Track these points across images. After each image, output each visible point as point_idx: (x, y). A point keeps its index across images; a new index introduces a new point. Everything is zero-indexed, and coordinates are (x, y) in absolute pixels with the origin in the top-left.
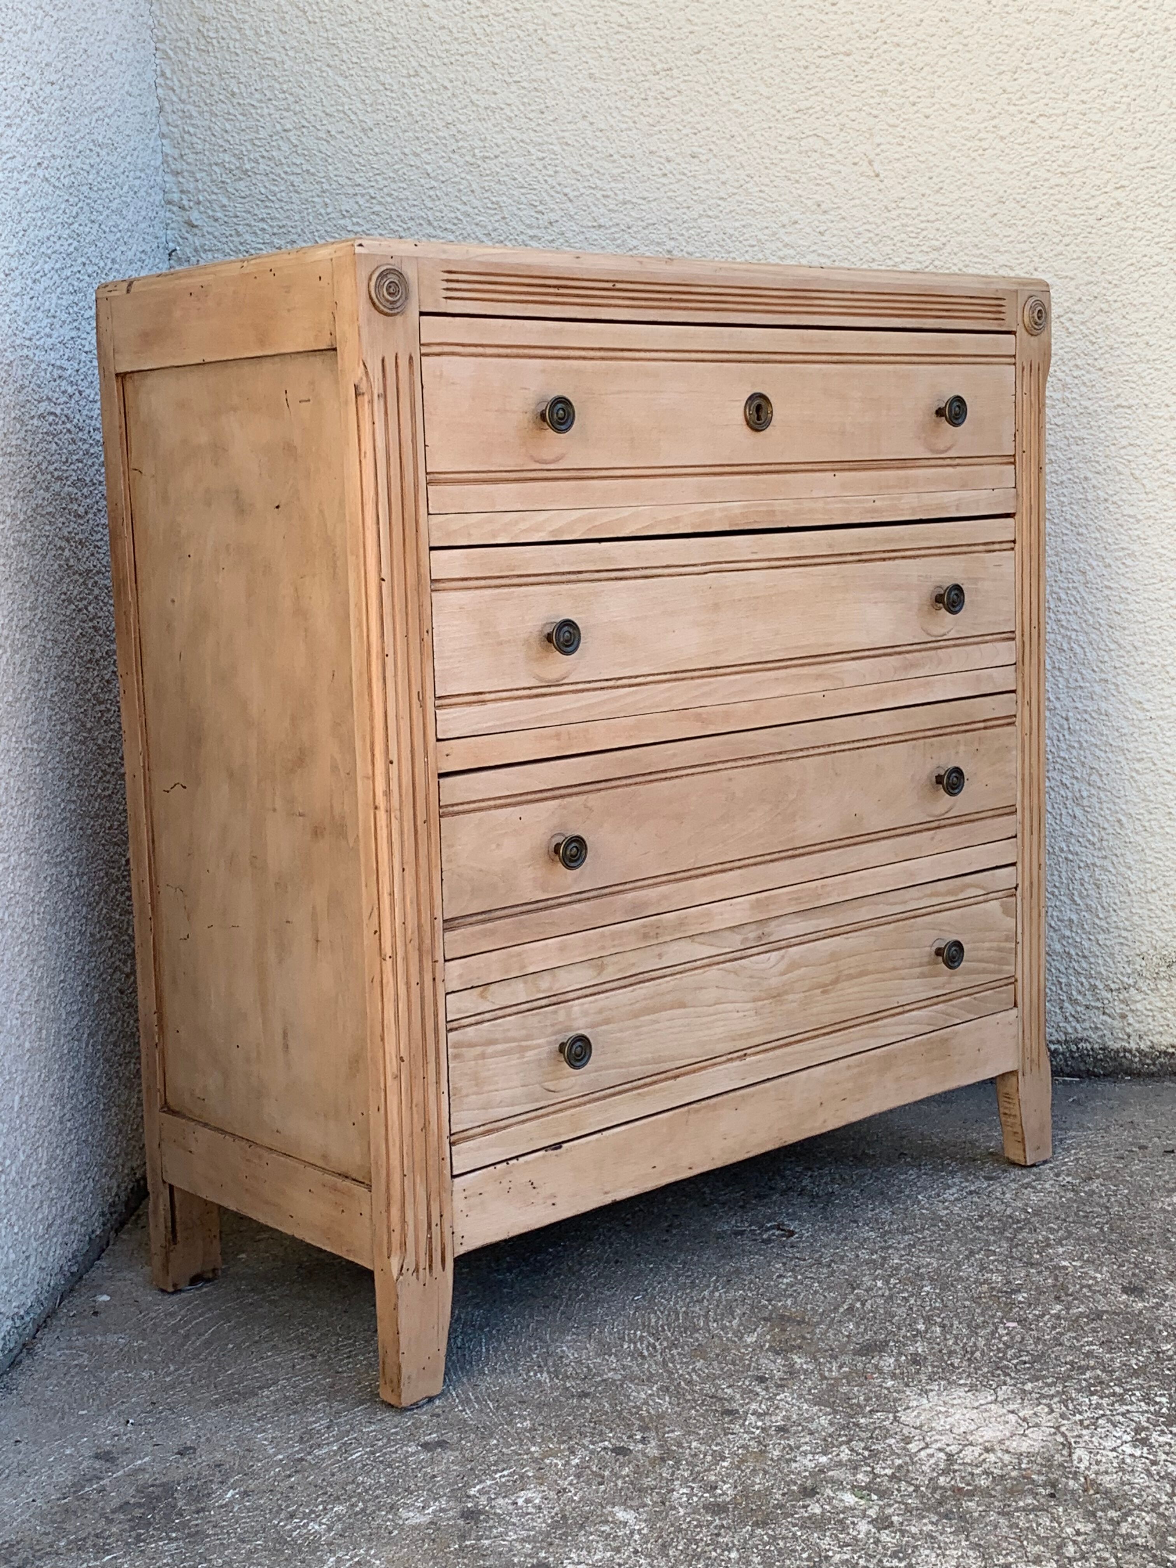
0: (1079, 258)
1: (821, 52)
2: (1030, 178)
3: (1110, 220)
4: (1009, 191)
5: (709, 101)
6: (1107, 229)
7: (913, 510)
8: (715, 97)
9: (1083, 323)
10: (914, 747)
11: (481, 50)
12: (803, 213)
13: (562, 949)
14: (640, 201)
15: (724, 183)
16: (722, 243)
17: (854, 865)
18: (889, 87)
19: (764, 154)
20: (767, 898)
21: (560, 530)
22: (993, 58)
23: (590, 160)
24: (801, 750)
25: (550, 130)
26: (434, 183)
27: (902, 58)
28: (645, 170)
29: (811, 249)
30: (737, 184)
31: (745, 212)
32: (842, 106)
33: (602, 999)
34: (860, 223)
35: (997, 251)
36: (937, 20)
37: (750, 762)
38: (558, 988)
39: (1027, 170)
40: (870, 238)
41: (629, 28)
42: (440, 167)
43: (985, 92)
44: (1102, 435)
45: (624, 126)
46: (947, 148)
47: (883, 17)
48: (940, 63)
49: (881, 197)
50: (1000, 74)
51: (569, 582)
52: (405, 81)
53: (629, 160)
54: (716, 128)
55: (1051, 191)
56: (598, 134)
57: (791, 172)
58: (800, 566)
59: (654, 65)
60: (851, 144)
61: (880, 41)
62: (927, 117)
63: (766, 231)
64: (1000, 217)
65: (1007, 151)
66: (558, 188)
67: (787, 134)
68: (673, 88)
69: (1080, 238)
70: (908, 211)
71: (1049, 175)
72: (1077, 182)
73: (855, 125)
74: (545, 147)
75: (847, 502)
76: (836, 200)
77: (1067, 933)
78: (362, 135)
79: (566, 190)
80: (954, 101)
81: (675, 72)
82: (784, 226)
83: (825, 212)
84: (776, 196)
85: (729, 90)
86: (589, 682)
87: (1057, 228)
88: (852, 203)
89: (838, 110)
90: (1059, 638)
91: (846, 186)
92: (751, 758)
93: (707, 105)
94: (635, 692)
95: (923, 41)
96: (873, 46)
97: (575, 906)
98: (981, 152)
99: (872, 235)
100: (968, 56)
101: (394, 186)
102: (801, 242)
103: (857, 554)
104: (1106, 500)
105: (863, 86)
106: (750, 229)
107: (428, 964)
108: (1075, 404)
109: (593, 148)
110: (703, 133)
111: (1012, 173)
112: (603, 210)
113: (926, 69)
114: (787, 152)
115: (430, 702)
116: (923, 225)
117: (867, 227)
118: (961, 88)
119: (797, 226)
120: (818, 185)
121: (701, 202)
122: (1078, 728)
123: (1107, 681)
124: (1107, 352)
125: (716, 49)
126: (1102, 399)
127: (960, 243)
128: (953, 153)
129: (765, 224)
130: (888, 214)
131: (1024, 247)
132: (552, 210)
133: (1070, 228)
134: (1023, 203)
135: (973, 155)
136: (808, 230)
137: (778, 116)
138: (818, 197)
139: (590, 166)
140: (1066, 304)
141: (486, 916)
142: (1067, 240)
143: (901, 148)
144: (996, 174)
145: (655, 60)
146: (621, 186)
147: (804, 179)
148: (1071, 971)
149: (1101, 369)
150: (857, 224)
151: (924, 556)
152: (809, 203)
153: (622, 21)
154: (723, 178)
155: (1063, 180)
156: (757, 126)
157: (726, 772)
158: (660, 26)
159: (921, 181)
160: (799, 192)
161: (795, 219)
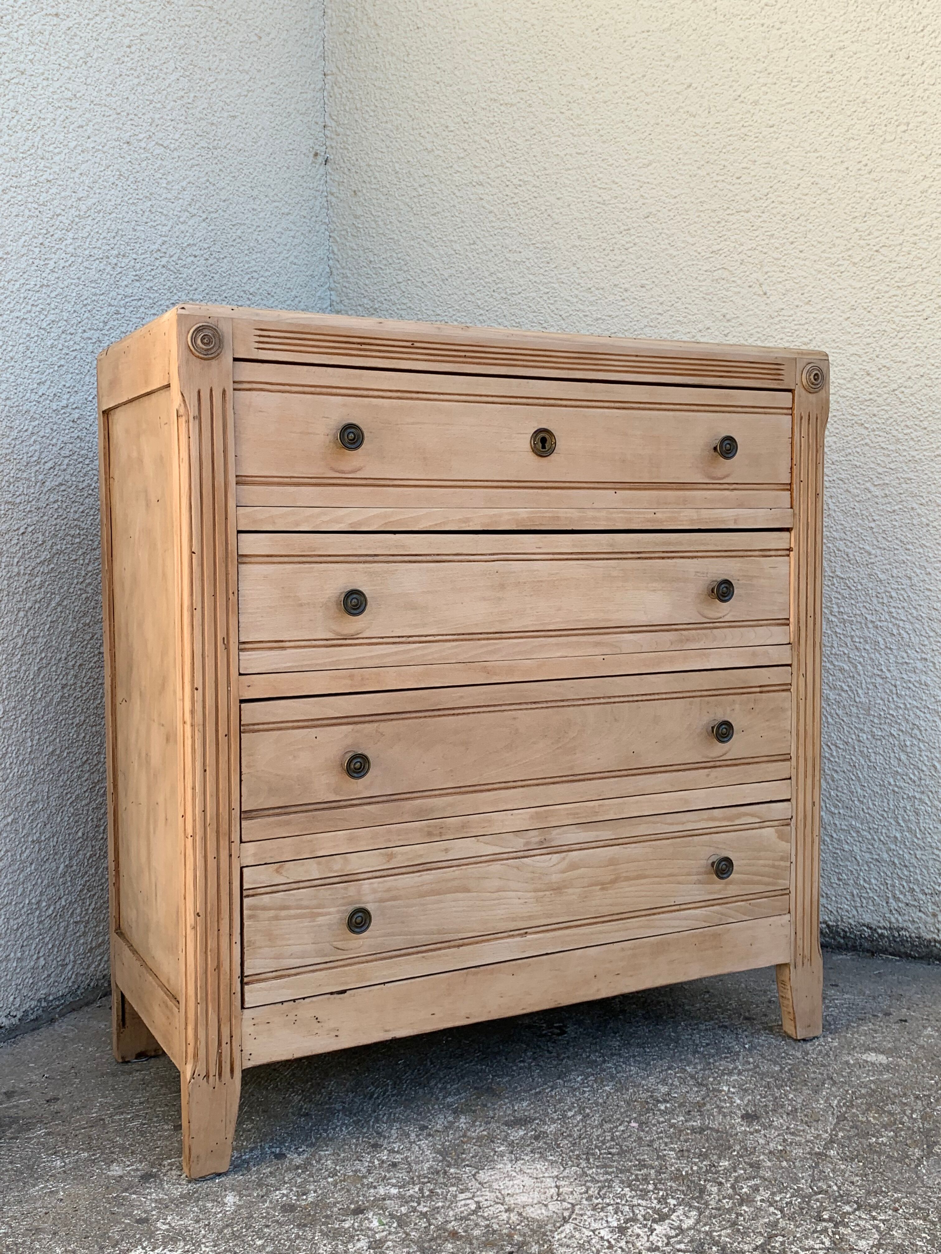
0: (909, 348)
1: (729, 212)
2: (875, 291)
3: (933, 320)
4: (859, 301)
5: (653, 249)
6: (931, 326)
7: (692, 521)
8: (657, 246)
9: (912, 395)
10: (691, 703)
11: (513, 225)
12: (714, 322)
13: (351, 839)
14: (607, 318)
15: (661, 304)
17: (631, 791)
18: (775, 233)
19: (688, 283)
20: (545, 811)
21: (360, 523)
22: (849, 207)
23: (577, 292)
24: (583, 699)
25: (553, 274)
26: (482, 312)
27: (784, 211)
28: (611, 298)
30: (670, 304)
31: (675, 322)
32: (742, 248)
33: (391, 881)
35: (850, 344)
36: (810, 183)
37: (534, 706)
38: (348, 870)
39: (872, 286)
41: (604, 204)
42: (486, 301)
43: (843, 232)
44: (926, 477)
45: (599, 269)
46: (814, 273)
47: (772, 184)
48: (812, 214)
49: (767, 309)
50: (854, 218)
51: (365, 562)
52: (467, 247)
53: (601, 291)
54: (657, 267)
55: (890, 300)
56: (583, 275)
57: (706, 294)
58: (582, 559)
59: (619, 227)
60: (748, 273)
61: (769, 201)
62: (801, 252)
63: (688, 335)
64: (852, 319)
65: (858, 273)
66: (556, 312)
67: (704, 268)
68: (630, 242)
69: (911, 334)
70: (786, 318)
71: (887, 289)
72: (909, 293)
73: (750, 260)
74: (549, 285)
75: (629, 513)
76: (736, 312)
77: (893, 847)
78: (441, 283)
79: (561, 313)
80: (820, 240)
81: (632, 231)
82: (700, 331)
83: (728, 320)
84: (695, 311)
85: (666, 241)
86: (382, 638)
87: (894, 326)
88: (747, 313)
89: (740, 250)
90: (890, 625)
91: (744, 302)
92: (535, 703)
93: (652, 252)
94: (424, 648)
95: (800, 199)
96: (764, 205)
97: (365, 807)
98: (839, 274)
99: (760, 335)
100: (832, 207)
101: (458, 314)
103: (638, 553)
104: (928, 525)
105: (757, 233)
107: (224, 843)
108: (905, 453)
109: (579, 284)
110: (650, 271)
111: (861, 288)
112: (583, 325)
113: (802, 218)
114: (705, 280)
115: (234, 647)
116: (796, 327)
117: (758, 330)
118: (826, 230)
120: (724, 302)
121: (647, 317)
122: (903, 693)
123: (926, 659)
124: (929, 416)
125: (659, 214)
126: (925, 450)
127: (823, 339)
128: (819, 276)
130: (772, 321)
131: (869, 340)
132: (552, 326)
133: (903, 326)
134: (869, 309)
135: (833, 276)
136: (717, 333)
137: (699, 257)
138: (724, 311)
139: (577, 296)
140: (899, 381)
141: (283, 810)
142: (901, 335)
143: (782, 275)
144: (850, 289)
145: (620, 224)
146: (595, 308)
147: (715, 299)
148: (895, 876)
149: (925, 429)
150: (750, 328)
151: (701, 557)
152: (718, 314)
153: (599, 199)
154: (661, 300)
155: (899, 292)
156: (684, 264)
157: (510, 712)
158: (624, 201)
159: (795, 296)
160: (712, 307)
161: (708, 326)
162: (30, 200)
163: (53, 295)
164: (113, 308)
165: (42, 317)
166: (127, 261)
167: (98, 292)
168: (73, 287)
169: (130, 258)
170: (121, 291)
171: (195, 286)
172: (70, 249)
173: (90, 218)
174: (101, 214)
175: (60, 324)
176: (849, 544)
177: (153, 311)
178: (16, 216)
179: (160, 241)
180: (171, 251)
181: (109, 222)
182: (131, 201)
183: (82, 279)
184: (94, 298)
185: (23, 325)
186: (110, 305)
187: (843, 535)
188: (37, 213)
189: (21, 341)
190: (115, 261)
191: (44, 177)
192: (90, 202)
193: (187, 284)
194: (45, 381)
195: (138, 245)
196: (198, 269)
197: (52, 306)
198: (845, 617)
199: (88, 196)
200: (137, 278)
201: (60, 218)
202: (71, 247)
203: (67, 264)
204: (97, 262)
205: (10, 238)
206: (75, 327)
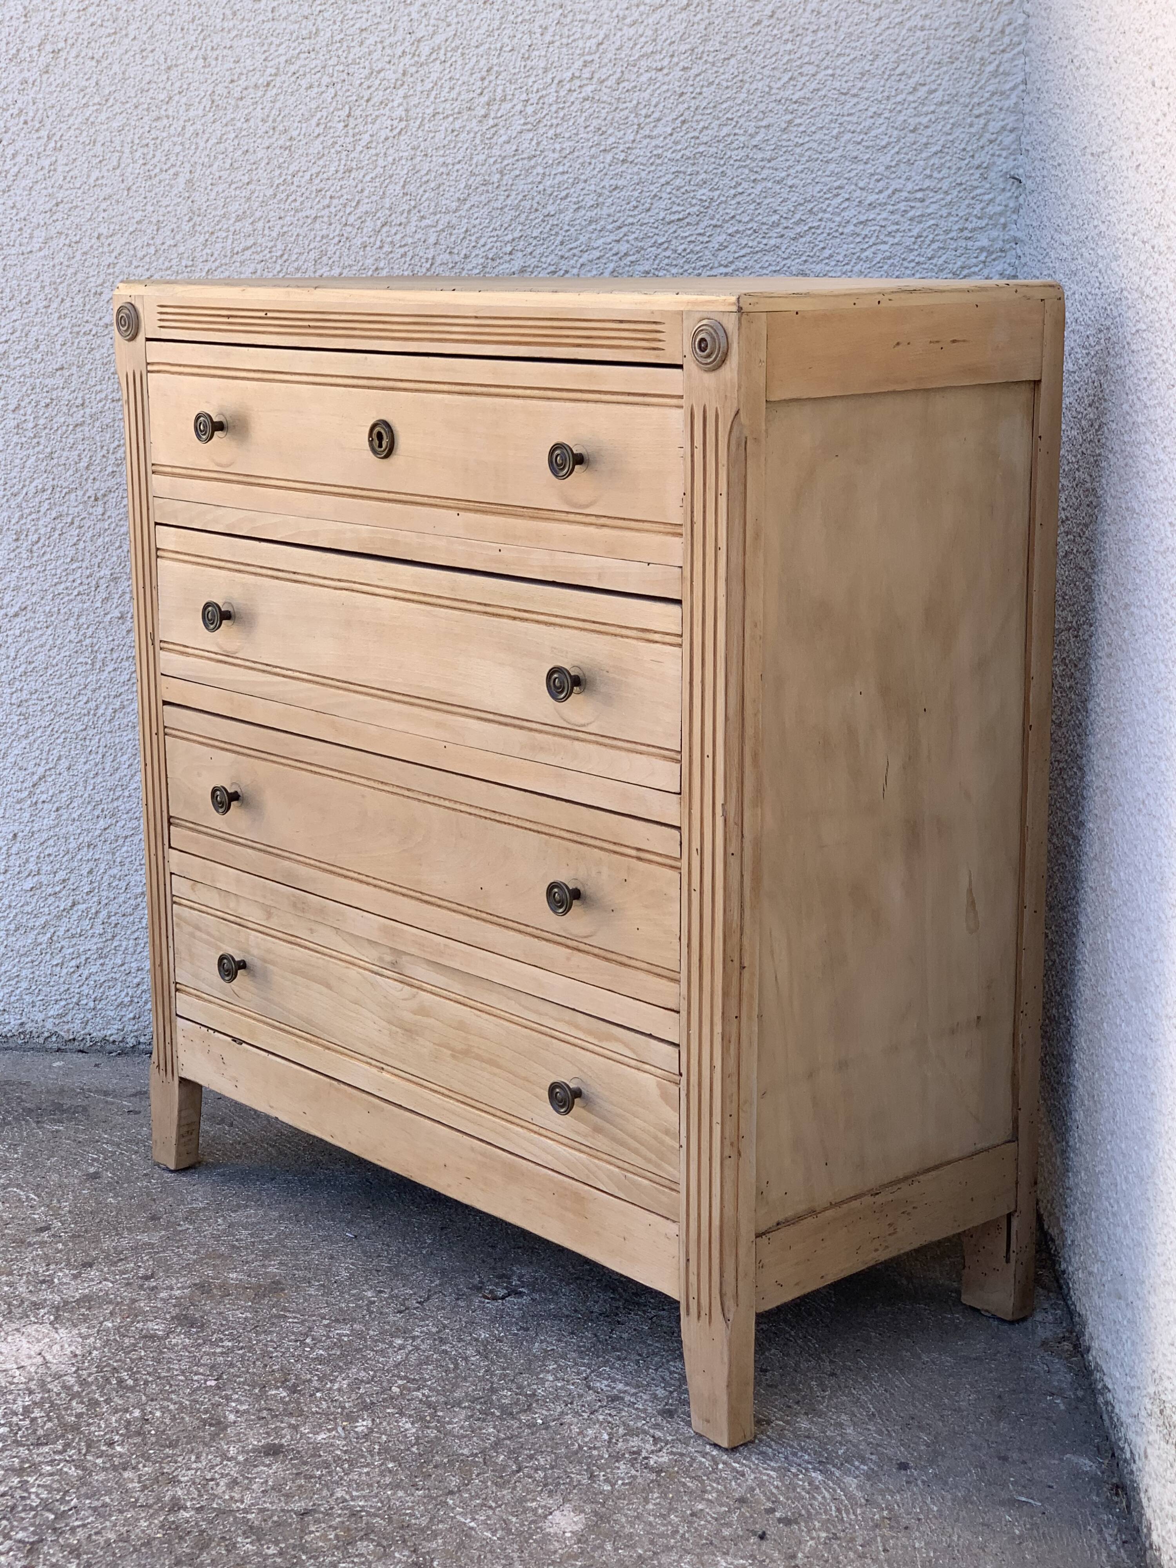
7: (544, 568)
10: (546, 843)
21: (233, 525)
37: (381, 786)
51: (240, 571)
75: (471, 546)
86: (255, 662)
92: (382, 783)
103: (484, 605)
162: (330, 63)
163: (368, 178)
164: (479, 178)
165: (348, 210)
166: (510, 105)
167: (450, 160)
168: (403, 162)
169: (515, 101)
170: (496, 151)
171: (657, 115)
172: (400, 112)
173: (438, 62)
174: (460, 51)
175: (378, 215)
177: (561, 169)
178: (307, 89)
179: (579, 64)
180: (603, 73)
181: (474, 59)
182: (520, 19)
183: (422, 147)
184: (442, 170)
185: (317, 226)
186: (472, 174)
188: (345, 76)
189: (312, 246)
190: (483, 112)
191: (357, 26)
192: (438, 39)
193: (637, 116)
195: (533, 79)
196: (665, 87)
197: (366, 193)
199: (434, 33)
200: (529, 127)
201: (382, 74)
202: (401, 108)
203: (395, 132)
204: (451, 119)
205: (298, 119)
206: (405, 215)
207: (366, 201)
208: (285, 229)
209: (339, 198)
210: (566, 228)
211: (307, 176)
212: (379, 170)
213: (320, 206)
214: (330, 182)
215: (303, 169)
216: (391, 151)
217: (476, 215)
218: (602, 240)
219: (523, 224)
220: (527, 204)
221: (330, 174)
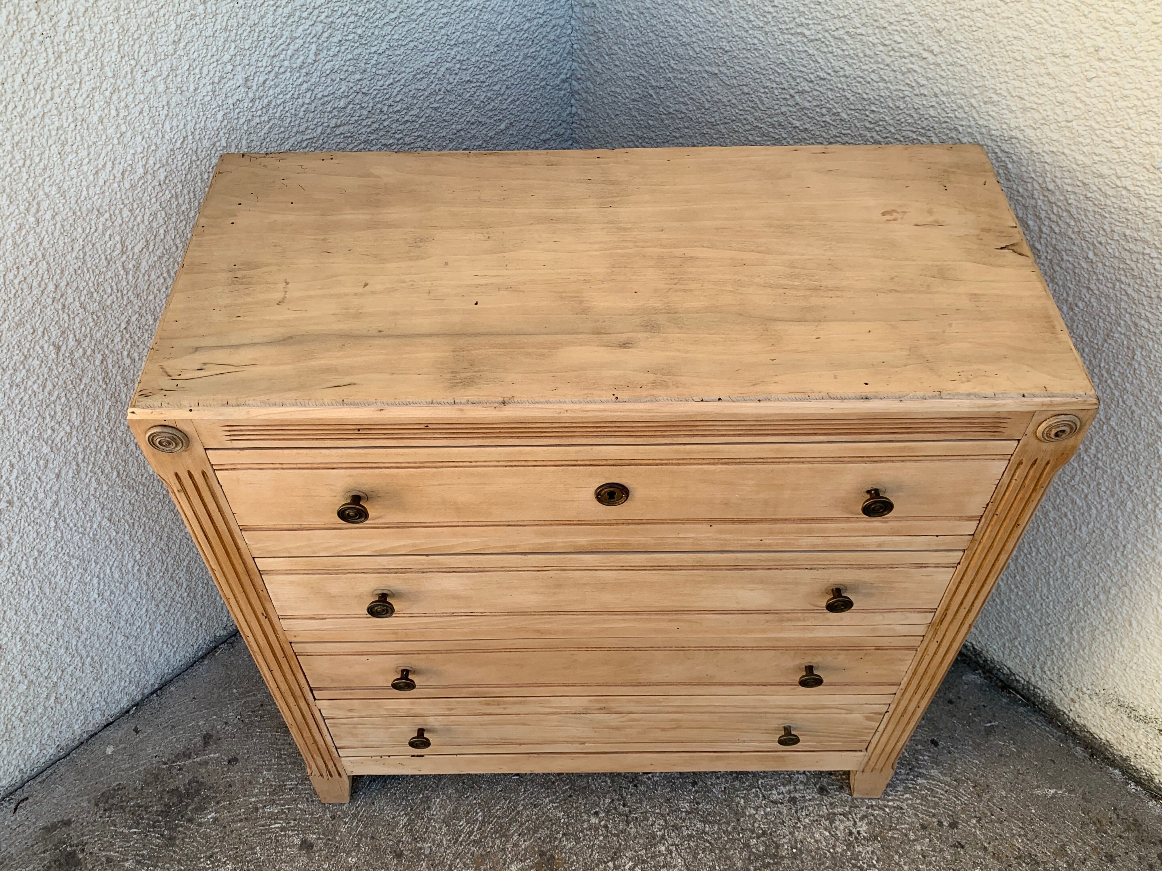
10: (782, 653)
12: (1078, 50)
16: (988, 43)
21: (383, 550)
29: (1072, 88)
31: (1021, 23)
34: (1132, 86)
40: (1135, 106)
51: (397, 573)
63: (1035, 52)
76: (1117, 52)
82: (1054, 54)
83: (1101, 59)
84: (1057, 21)
86: (424, 614)
88: (1134, 62)
99: (1139, 103)
102: (1064, 78)
106: (1020, 43)
117: (1138, 93)
119: (1067, 60)
129: (1036, 44)
136: (1076, 69)
138: (1100, 42)
147: (1092, 16)
150: (1128, 86)
160: (1083, 27)
161: (1068, 52)
165: (73, 94)
176: (1140, 404)
187: (1136, 392)
194: (104, 166)
198: (1100, 464)
206: (129, 76)
207: (88, 78)
208: (17, 138)
209: (60, 86)
210: (271, 30)
211: (18, 79)
212: (89, 44)
213: (44, 100)
214: (44, 75)
215: (10, 74)
216: (94, 21)
217: (193, 50)
218: (301, 29)
219: (235, 41)
220: (233, 22)
221: (41, 67)
